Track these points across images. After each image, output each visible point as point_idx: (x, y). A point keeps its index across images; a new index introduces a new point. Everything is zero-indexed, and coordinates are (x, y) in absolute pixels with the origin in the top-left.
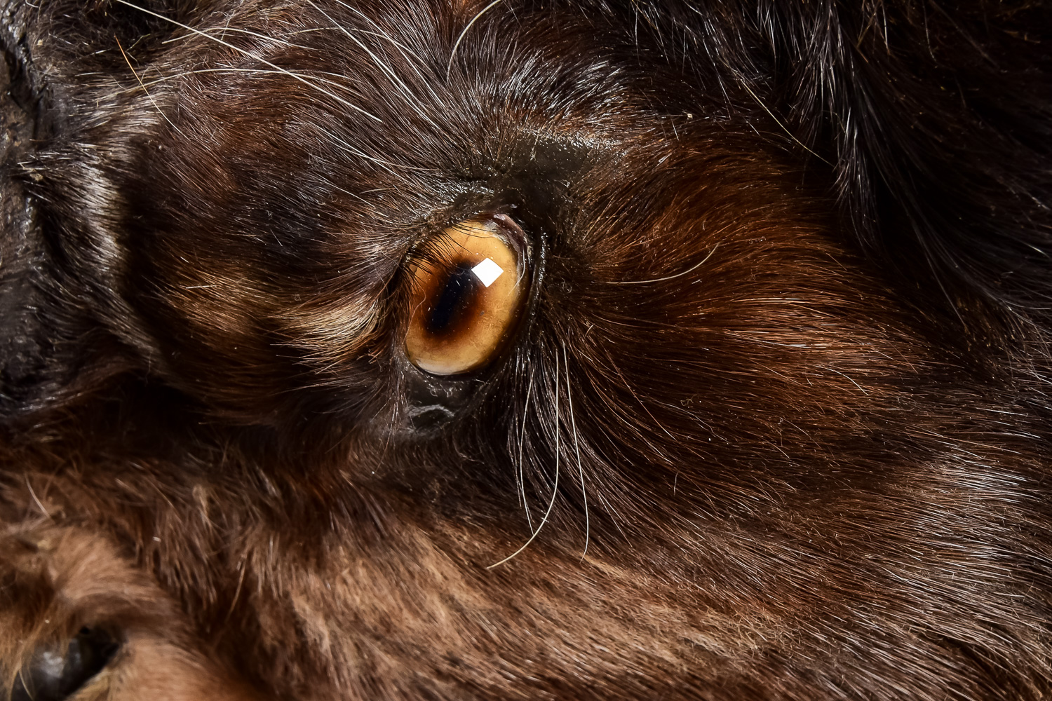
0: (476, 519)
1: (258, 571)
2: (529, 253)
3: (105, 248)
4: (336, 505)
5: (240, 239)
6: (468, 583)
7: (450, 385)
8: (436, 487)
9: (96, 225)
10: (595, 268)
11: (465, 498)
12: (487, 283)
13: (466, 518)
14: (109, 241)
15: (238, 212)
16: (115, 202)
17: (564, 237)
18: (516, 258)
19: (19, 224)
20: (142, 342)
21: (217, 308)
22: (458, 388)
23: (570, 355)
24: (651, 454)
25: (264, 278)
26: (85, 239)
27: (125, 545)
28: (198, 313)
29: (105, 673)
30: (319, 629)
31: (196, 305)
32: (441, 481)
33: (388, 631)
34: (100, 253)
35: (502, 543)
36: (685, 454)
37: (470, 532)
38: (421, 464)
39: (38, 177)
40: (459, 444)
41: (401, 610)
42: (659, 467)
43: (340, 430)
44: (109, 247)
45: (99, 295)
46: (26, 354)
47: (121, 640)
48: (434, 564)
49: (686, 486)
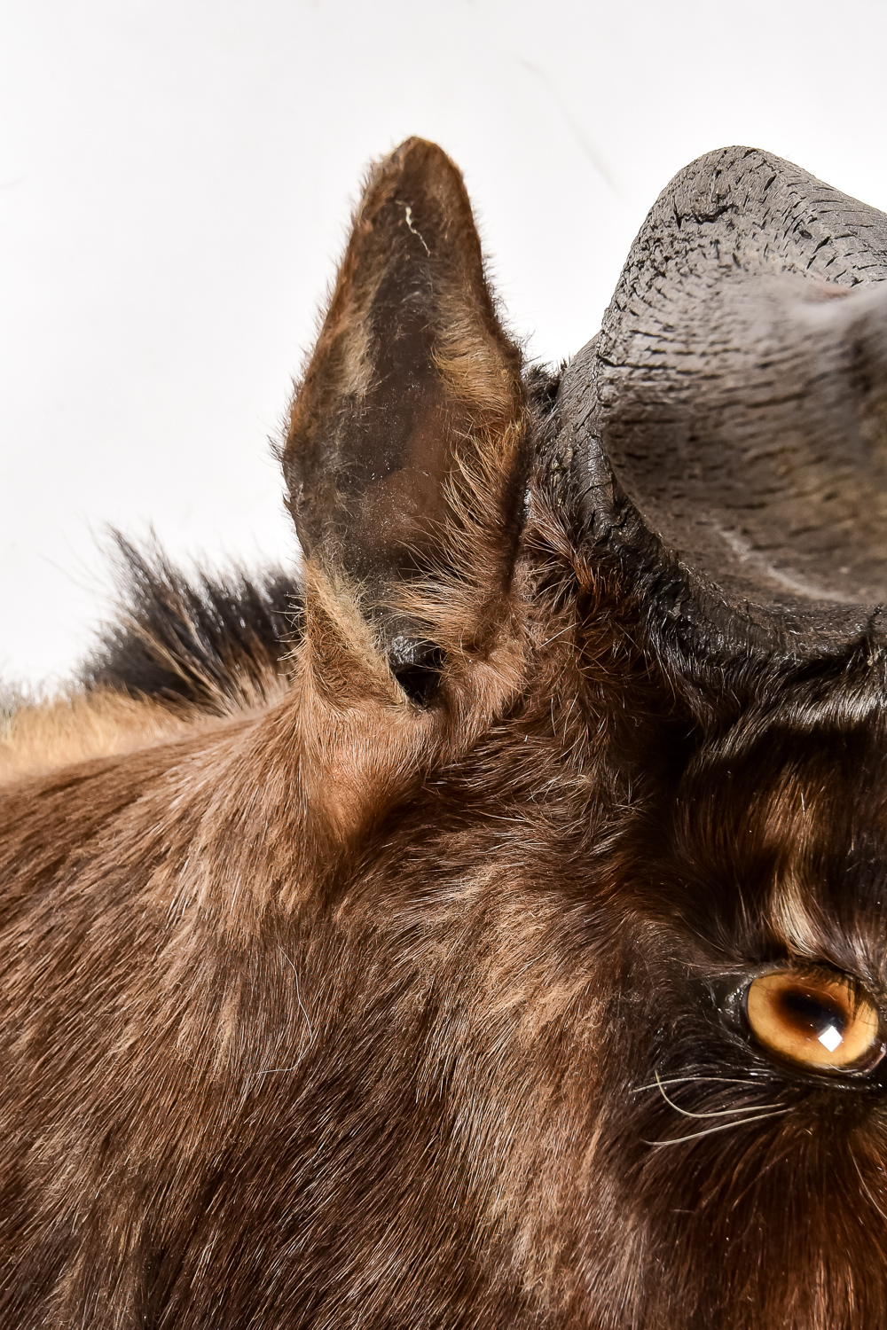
0: (612, 1035)
1: (513, 832)
2: (856, 1075)
3: (811, 713)
4: (597, 908)
5: (848, 836)
6: (545, 1028)
7: (735, 1011)
8: (636, 998)
9: (830, 705)
10: (858, 1133)
11: (630, 1023)
12: (821, 1039)
13: (611, 1026)
14: (818, 716)
15: (871, 835)
16: (851, 719)
17: (878, 1105)
18: (851, 1065)
19: (824, 643)
20: (732, 744)
21: (786, 817)
22: (734, 1018)
23: (783, 1116)
24: (709, 1189)
25: (817, 855)
26: (819, 698)
27: (513, 709)
28: (780, 803)
29: (407, 698)
30: (468, 890)
31: (786, 800)
32: (643, 1004)
33: (480, 954)
34: (806, 709)
35: (594, 1058)
36: (711, 1218)
37: (597, 1029)
38: (656, 985)
39: (870, 663)
40: (684, 1020)
41: (502, 966)
42: (697, 1197)
43: (677, 914)
44: (812, 716)
45: (769, 708)
46: (707, 643)
47: (429, 707)
48: (556, 997)
49: (683, 1220)
